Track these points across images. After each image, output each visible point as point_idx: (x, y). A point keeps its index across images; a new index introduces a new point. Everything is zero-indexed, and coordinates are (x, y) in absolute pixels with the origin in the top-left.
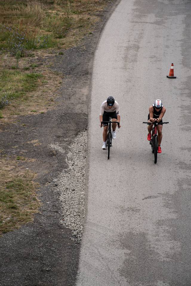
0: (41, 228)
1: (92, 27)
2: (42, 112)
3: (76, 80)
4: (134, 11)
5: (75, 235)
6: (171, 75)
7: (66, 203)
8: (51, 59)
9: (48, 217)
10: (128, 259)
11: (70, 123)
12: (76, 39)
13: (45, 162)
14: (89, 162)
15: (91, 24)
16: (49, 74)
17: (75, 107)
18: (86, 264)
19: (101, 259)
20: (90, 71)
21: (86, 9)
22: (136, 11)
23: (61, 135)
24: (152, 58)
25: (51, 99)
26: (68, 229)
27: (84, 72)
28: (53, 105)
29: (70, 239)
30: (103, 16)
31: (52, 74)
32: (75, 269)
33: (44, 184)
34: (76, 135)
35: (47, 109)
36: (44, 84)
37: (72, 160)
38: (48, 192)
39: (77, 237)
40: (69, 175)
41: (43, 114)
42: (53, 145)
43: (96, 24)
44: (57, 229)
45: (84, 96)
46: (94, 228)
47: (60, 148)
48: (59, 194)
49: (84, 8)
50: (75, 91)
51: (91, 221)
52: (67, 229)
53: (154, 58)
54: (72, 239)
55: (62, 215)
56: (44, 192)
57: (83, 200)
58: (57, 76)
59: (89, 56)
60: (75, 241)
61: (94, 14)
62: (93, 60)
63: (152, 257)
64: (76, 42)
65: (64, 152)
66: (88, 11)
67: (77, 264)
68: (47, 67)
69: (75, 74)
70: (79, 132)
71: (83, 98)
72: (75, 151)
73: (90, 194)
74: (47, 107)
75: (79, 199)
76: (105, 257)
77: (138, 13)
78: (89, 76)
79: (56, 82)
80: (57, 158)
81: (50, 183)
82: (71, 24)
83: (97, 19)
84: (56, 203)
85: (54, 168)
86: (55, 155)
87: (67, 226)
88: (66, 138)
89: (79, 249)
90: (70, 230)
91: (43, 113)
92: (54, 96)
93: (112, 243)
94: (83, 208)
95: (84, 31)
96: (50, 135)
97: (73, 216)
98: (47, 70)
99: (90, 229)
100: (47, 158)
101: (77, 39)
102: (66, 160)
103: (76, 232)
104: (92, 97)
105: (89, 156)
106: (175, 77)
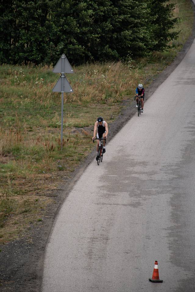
1: (42, 212)
3: (18, 287)
4: (99, 189)
6: (155, 278)
12: (19, 229)
15: (40, 207)
21: (33, 188)
22: (103, 189)
24: (127, 253)
30: (56, 196)
43: (47, 207)
49: (30, 186)
53: (130, 253)
59: (37, 252)
61: (43, 194)
62: (44, 258)
64: (19, 233)
66: (35, 190)
77: (105, 192)
78: (37, 281)
82: (12, 209)
83: (48, 201)
95: (30, 217)
101: (21, 228)
106: (162, 280)
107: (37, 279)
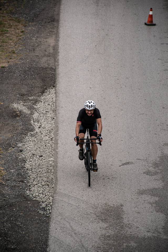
0: (5, 200)
2: (3, 65)
3: (40, 28)
5: (44, 208)
6: (150, 22)
7: (33, 171)
8: (11, 3)
9: (13, 188)
10: (104, 234)
11: (35, 79)
13: (8, 124)
14: (58, 124)
16: (9, 21)
17: (40, 60)
18: (57, 240)
19: (74, 235)
20: (56, 18)
23: (26, 93)
25: (12, 51)
26: (36, 200)
27: (49, 18)
28: (14, 58)
29: (38, 212)
31: (12, 21)
32: (44, 246)
33: (7, 150)
34: (43, 92)
35: (9, 62)
36: (3, 32)
37: (38, 122)
38: (11, 159)
39: (46, 210)
40: (35, 139)
41: (3, 69)
42: (16, 105)
44: (23, 201)
45: (50, 47)
46: (65, 199)
47: (24, 108)
48: (24, 161)
50: (40, 42)
51: (62, 191)
52: (34, 200)
54: (40, 212)
55: (29, 184)
56: (8, 158)
57: (52, 168)
58: (19, 24)
60: (44, 214)
62: (60, 5)
63: (131, 231)
65: (29, 112)
67: (47, 240)
68: (7, 13)
69: (39, 21)
70: (46, 89)
71: (49, 50)
72: (42, 112)
73: (60, 160)
74: (8, 60)
75: (48, 166)
76: (78, 232)
78: (55, 23)
79: (17, 31)
80: (22, 120)
81: (13, 148)
84: (21, 171)
85: (18, 131)
86: (19, 116)
87: (35, 197)
88: (30, 96)
89: (48, 223)
90: (38, 202)
91: (3, 67)
92: (16, 47)
93: (85, 216)
94: (52, 176)
96: (12, 93)
97: (41, 186)
98: (6, 17)
99: (61, 200)
100: (10, 119)
102: (32, 121)
103: (45, 204)
104: (59, 48)
105: (58, 117)
106: (155, 24)
107: (55, 22)
